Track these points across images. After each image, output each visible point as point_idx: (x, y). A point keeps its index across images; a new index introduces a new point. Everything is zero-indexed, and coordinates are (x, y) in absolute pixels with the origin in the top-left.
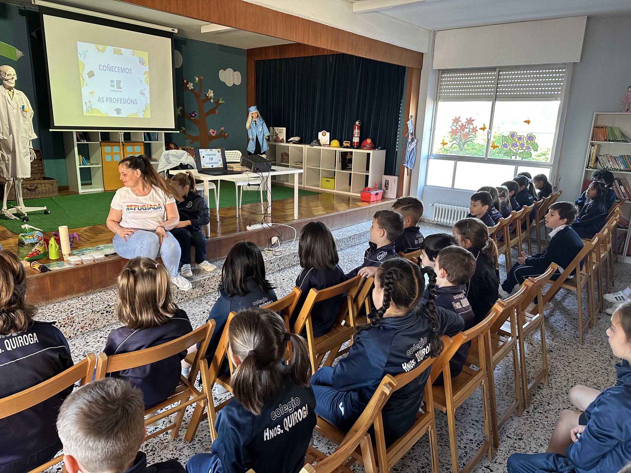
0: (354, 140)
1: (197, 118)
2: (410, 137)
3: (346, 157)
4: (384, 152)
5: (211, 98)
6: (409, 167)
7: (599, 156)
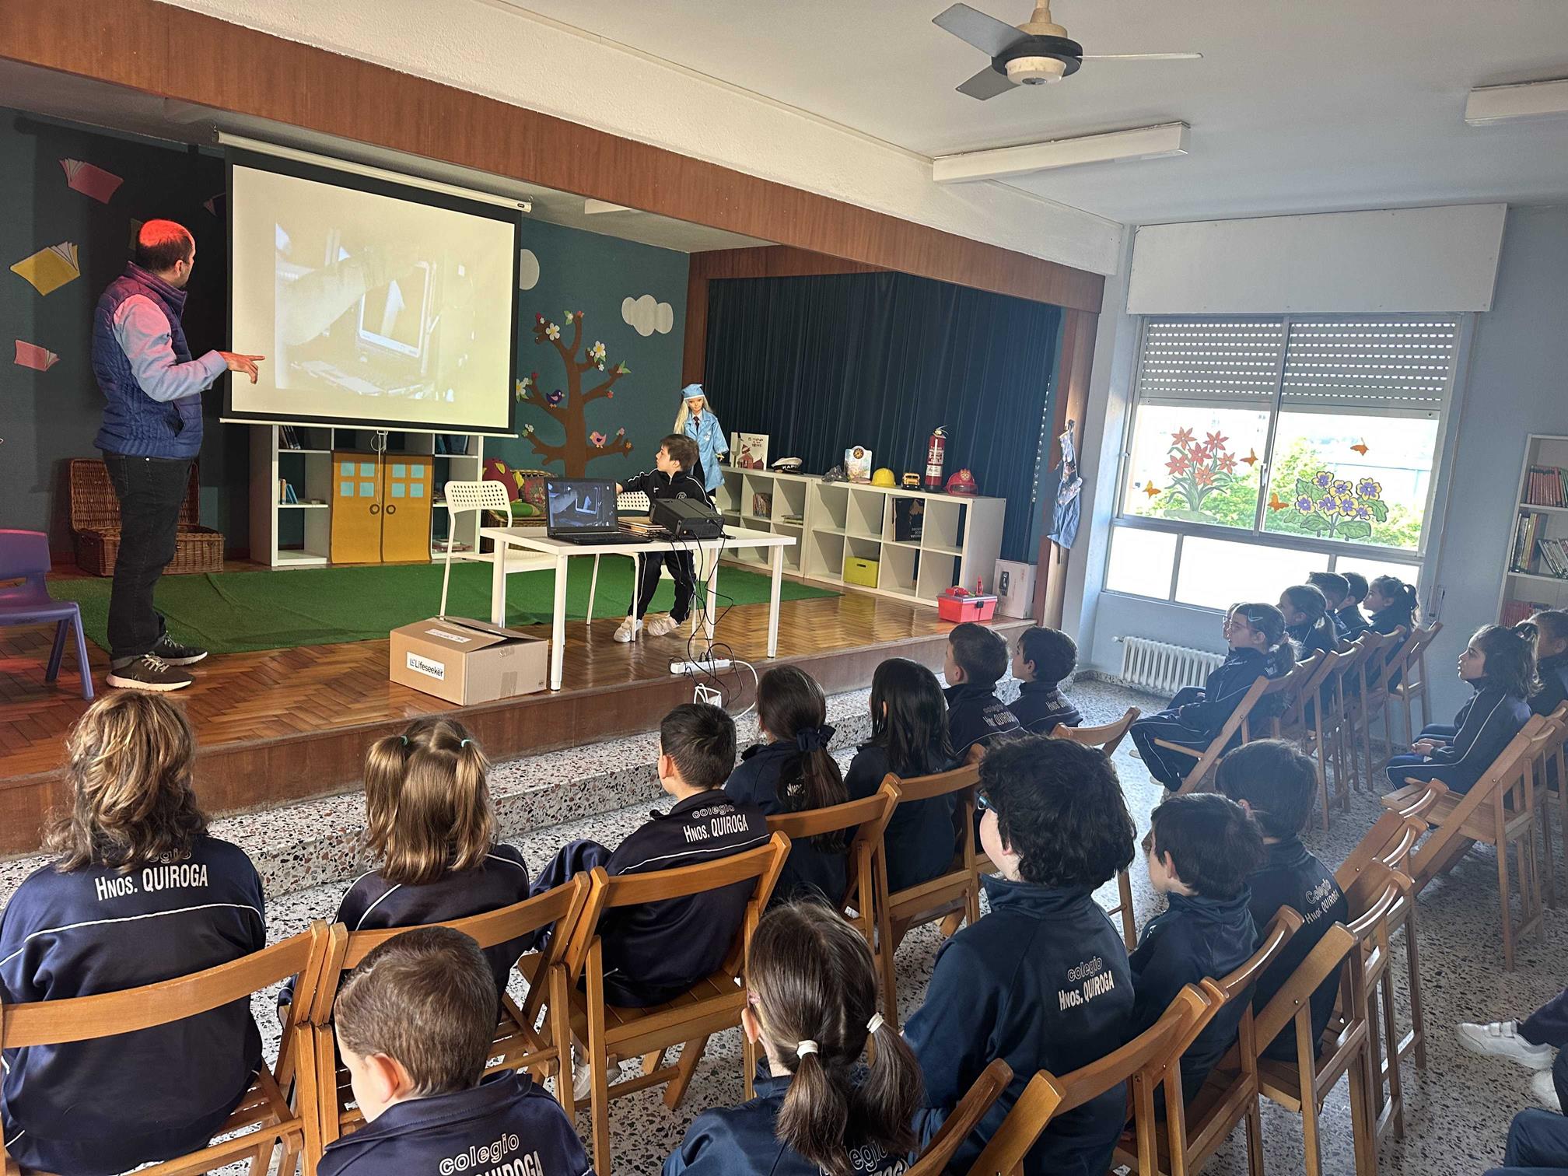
0: (928, 473)
1: (564, 405)
2: (1066, 470)
3: (909, 509)
4: (1000, 504)
5: (599, 360)
6: (1061, 542)
7: (1544, 541)
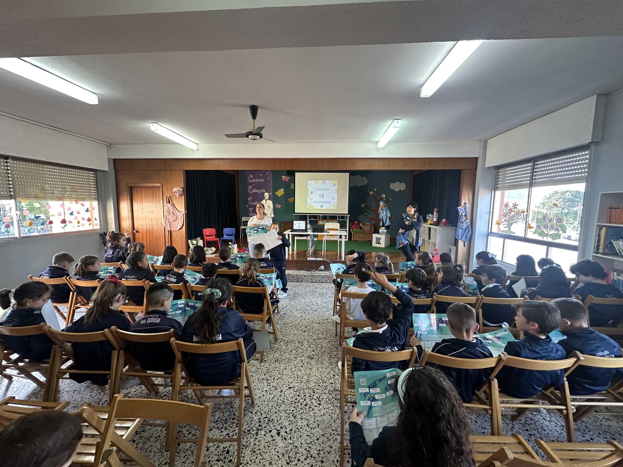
0: (434, 220)
1: (374, 208)
5: (384, 198)
